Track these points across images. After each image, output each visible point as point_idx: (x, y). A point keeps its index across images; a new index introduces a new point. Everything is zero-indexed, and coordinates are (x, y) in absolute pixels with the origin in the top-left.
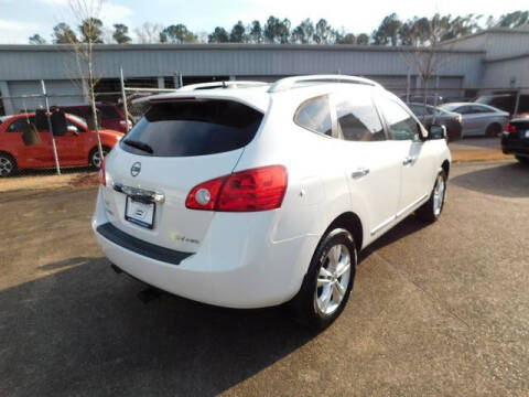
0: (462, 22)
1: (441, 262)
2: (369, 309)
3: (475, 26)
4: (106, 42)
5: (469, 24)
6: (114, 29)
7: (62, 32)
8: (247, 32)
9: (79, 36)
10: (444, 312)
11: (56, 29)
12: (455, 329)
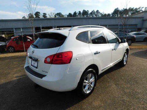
0: (137, 9)
1: (124, 79)
2: (100, 92)
3: (141, 10)
4: (41, 18)
5: (139, 10)
6: (43, 14)
7: (30, 16)
8: (77, 14)
9: (34, 16)
10: (123, 94)
11: (29, 15)
12: (126, 99)
